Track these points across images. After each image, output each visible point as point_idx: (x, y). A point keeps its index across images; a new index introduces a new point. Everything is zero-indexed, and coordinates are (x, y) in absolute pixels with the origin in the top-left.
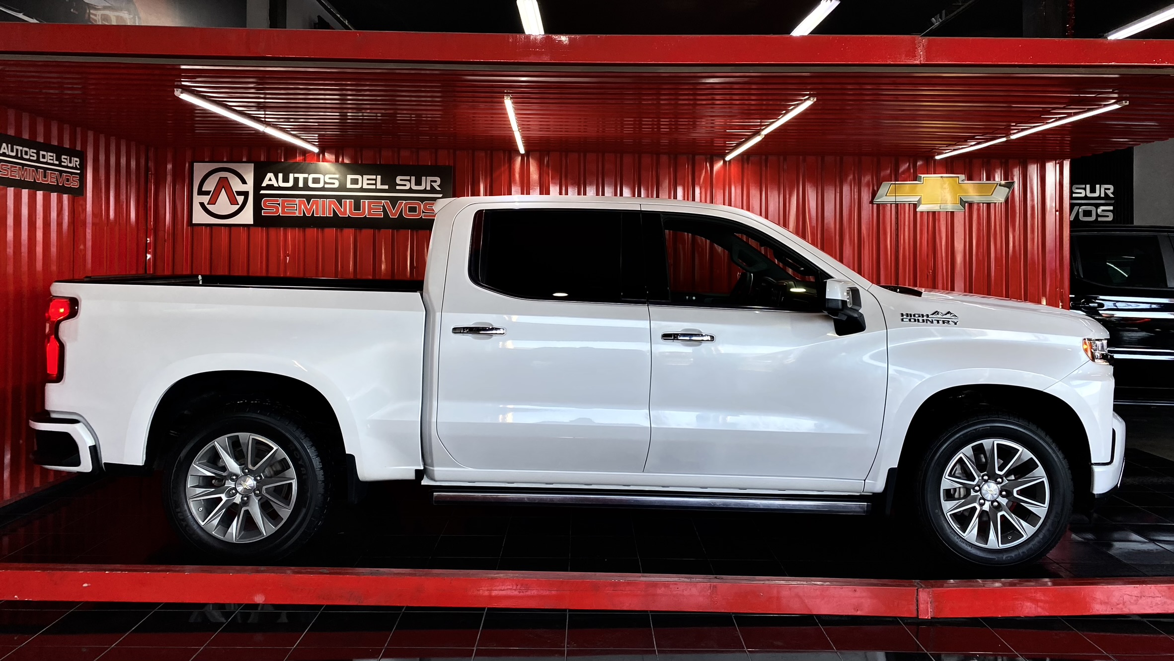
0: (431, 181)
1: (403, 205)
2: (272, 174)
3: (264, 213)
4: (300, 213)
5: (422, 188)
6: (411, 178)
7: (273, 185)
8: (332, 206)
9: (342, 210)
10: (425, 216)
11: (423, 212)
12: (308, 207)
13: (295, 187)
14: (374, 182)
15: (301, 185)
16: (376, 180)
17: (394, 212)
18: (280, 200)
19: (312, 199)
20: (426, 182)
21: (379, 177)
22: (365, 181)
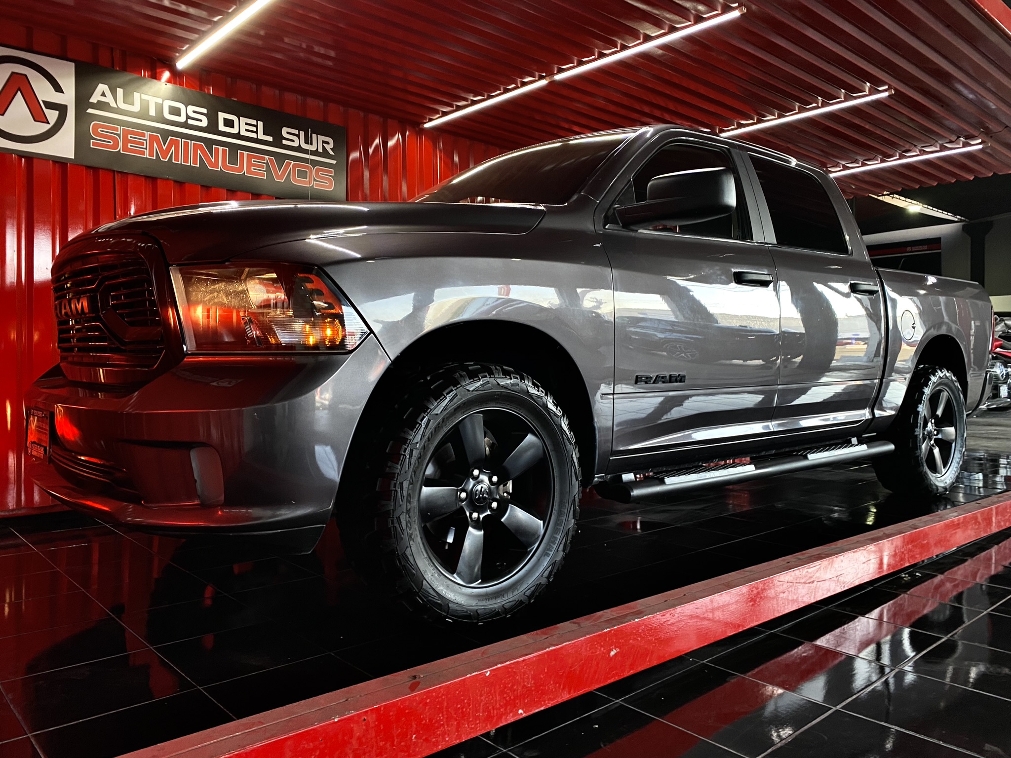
0: (324, 142)
1: (291, 166)
2: (106, 86)
3: (94, 144)
4: (151, 154)
5: (314, 148)
6: (299, 132)
7: (108, 104)
8: (199, 151)
9: (213, 160)
10: (317, 185)
11: (315, 180)
12: (164, 148)
13: (144, 114)
14: (254, 129)
15: (152, 112)
16: (256, 126)
17: (280, 174)
18: (120, 129)
19: (170, 137)
20: (319, 142)
21: (260, 124)
22: (242, 125)
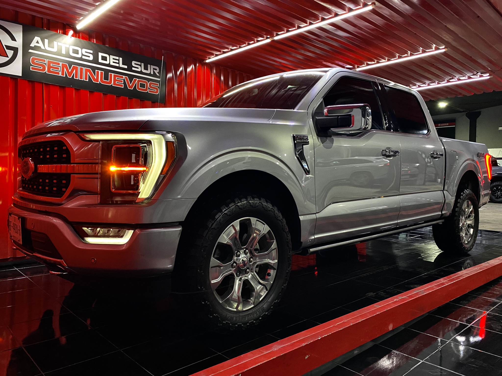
0: (154, 69)
1: (137, 81)
2: (39, 38)
3: (32, 68)
4: (63, 74)
5: (148, 72)
6: (141, 64)
7: (40, 47)
9: (96, 78)
10: (150, 91)
11: (149, 89)
12: (70, 71)
13: (59, 53)
15: (64, 52)
17: (131, 85)
18: (46, 61)
20: (151, 69)
21: (121, 59)
22: (111, 60)
